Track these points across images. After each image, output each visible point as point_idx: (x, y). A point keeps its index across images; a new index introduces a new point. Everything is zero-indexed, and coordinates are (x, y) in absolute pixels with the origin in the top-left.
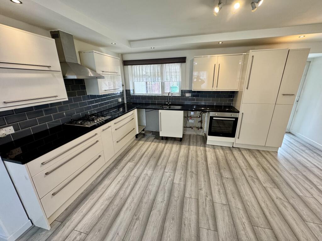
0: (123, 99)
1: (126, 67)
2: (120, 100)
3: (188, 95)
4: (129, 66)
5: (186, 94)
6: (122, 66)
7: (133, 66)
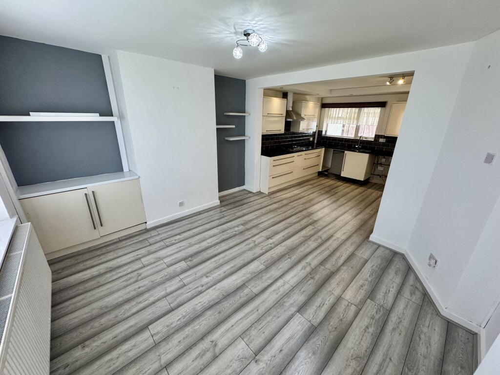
0: (314, 139)
1: (323, 109)
2: (311, 139)
3: (381, 140)
4: (327, 109)
5: (380, 139)
6: (320, 108)
7: (330, 109)
